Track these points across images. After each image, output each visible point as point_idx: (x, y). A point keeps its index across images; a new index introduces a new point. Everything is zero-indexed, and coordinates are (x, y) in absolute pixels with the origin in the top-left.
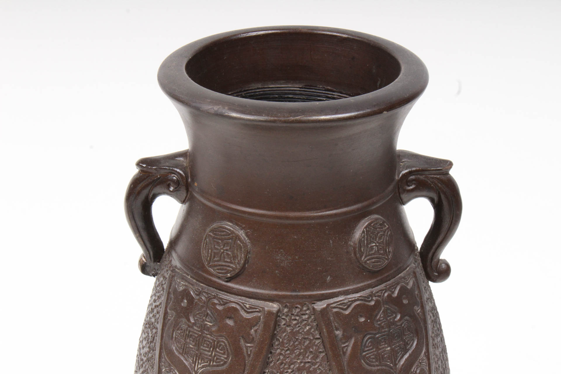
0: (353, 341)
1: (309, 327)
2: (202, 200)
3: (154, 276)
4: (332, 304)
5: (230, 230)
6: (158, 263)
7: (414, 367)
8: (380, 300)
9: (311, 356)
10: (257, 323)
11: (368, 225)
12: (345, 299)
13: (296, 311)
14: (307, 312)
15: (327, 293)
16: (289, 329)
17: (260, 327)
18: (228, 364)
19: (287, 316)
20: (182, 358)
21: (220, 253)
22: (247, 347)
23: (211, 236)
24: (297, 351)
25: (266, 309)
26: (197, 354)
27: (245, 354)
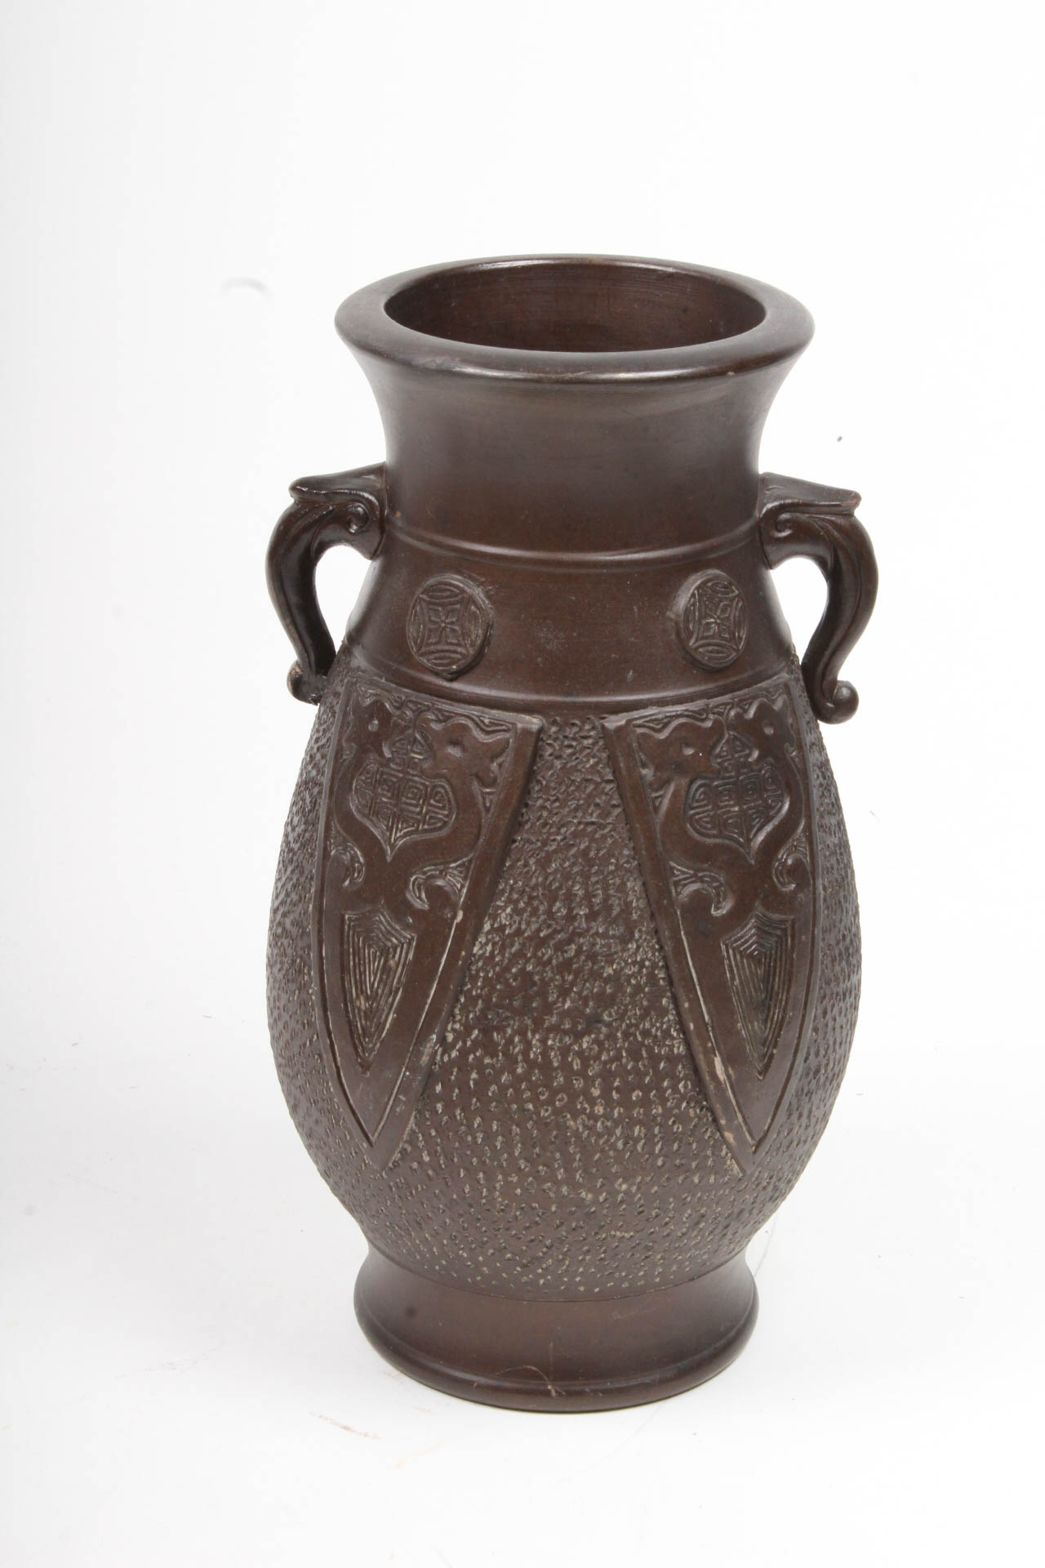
0: (672, 788)
1: (596, 760)
2: (410, 541)
3: (315, 702)
4: (636, 719)
5: (457, 587)
6: (324, 677)
7: (782, 853)
8: (721, 721)
9: (598, 812)
10: (503, 751)
11: (702, 583)
12: (659, 713)
13: (570, 732)
14: (592, 733)
15: (626, 701)
16: (558, 764)
17: (507, 758)
18: (450, 825)
19: (556, 739)
20: (368, 824)
21: (441, 629)
22: (483, 794)
23: (424, 600)
24: (573, 802)
25: (519, 726)
26: (395, 813)
27: (481, 806)
